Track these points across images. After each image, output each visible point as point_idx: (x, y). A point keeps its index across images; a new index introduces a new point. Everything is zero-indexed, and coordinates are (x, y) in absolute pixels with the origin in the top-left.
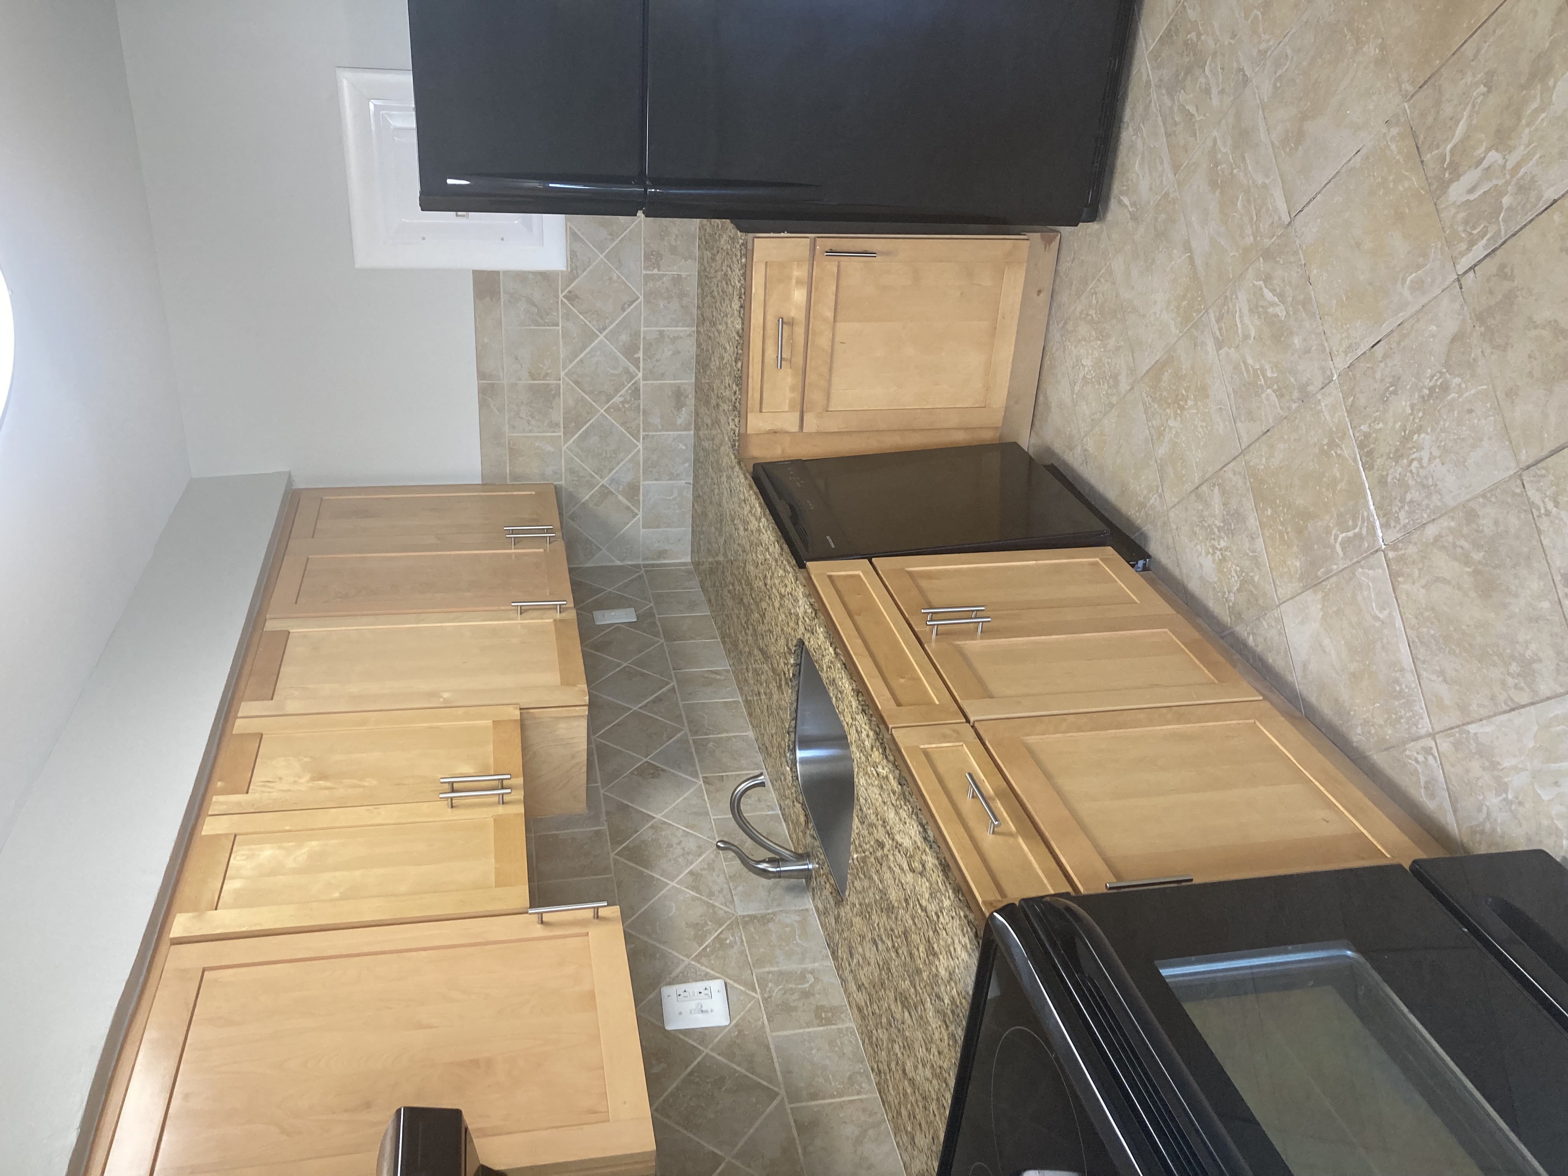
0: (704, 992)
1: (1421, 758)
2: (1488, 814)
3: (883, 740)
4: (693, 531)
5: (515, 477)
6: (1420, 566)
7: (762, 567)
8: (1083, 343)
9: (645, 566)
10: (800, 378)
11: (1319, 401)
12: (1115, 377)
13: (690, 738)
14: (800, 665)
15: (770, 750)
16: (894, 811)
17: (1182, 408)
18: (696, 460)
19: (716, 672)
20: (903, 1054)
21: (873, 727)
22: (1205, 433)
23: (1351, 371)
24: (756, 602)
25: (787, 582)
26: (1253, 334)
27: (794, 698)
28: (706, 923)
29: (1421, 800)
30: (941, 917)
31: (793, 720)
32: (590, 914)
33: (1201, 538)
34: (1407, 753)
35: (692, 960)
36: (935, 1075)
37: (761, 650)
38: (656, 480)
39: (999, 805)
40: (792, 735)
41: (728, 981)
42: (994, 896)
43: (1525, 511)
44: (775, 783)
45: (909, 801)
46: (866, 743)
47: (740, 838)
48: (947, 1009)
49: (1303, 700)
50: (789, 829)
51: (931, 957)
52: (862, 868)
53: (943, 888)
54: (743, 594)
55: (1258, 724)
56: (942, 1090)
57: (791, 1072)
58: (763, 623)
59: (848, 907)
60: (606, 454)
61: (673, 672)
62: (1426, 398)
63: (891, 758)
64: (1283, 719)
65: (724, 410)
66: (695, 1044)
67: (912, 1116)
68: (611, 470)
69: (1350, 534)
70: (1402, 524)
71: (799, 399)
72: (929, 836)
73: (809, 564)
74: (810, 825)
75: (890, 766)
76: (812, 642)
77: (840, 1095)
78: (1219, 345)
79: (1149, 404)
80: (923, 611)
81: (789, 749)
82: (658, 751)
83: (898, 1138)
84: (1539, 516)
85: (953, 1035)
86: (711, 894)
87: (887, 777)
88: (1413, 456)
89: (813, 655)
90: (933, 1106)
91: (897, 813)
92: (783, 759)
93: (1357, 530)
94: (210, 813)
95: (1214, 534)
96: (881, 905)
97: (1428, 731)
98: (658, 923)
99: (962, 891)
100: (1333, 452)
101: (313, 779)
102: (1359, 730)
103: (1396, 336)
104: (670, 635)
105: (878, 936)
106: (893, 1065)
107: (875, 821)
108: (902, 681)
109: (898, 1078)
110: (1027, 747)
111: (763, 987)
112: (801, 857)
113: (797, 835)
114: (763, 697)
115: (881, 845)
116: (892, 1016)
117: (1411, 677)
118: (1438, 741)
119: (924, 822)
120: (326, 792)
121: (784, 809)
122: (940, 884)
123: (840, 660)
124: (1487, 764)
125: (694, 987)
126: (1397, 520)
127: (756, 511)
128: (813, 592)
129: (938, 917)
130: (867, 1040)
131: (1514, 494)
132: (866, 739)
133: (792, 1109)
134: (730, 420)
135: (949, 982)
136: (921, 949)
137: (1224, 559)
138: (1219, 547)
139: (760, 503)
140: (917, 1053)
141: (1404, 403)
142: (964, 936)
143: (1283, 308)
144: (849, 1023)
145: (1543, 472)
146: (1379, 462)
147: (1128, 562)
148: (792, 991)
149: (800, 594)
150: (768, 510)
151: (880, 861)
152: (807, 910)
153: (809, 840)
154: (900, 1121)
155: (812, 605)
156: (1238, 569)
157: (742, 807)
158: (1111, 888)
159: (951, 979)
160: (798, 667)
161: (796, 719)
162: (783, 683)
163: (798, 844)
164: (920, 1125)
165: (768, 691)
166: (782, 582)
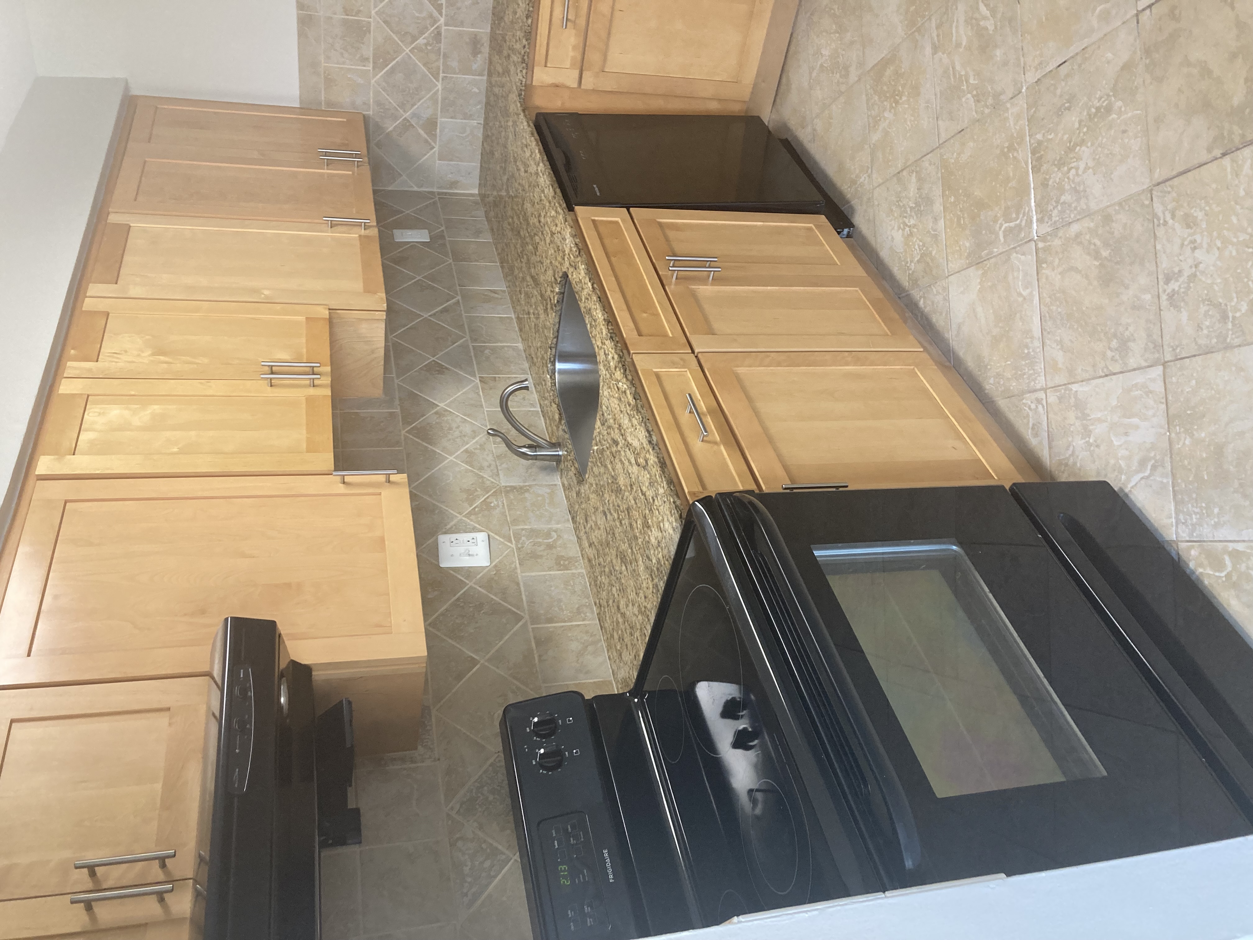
0: (471, 541)
1: (1033, 406)
2: (1073, 452)
3: (624, 362)
4: (481, 166)
5: (329, 104)
6: (1061, 256)
7: (537, 206)
8: (824, 34)
9: (439, 193)
10: (582, 38)
11: (1008, 109)
12: (846, 68)
13: (471, 345)
14: (563, 293)
15: (535, 360)
16: (628, 419)
17: (897, 102)
18: (488, 104)
19: (494, 292)
20: (618, 595)
21: (618, 351)
22: (912, 125)
23: (1037, 85)
24: (530, 236)
25: (557, 222)
26: (964, 43)
27: (557, 320)
28: (476, 490)
29: (1027, 437)
30: (656, 501)
31: (555, 338)
32: (382, 478)
33: (896, 215)
34: (1024, 401)
35: (463, 516)
36: (640, 612)
37: (532, 277)
38: (452, 118)
39: (709, 420)
40: (554, 350)
41: (491, 534)
42: (698, 488)
43: (1148, 219)
44: (537, 386)
45: (640, 412)
46: (611, 364)
47: (506, 427)
48: (654, 566)
49: (954, 353)
50: (546, 423)
51: (646, 529)
52: (600, 458)
53: (659, 480)
54: (521, 228)
55: (916, 370)
56: (645, 623)
57: (534, 603)
58: (536, 255)
59: (587, 486)
60: (409, 90)
61: (458, 288)
62: (1092, 116)
63: (630, 377)
64: (936, 367)
65: (514, 62)
66: (463, 579)
67: (621, 639)
68: (413, 105)
69: (1012, 224)
70: (1053, 221)
71: (579, 58)
72: (653, 440)
73: (577, 208)
74: (563, 422)
75: (629, 383)
76: (575, 276)
77: (570, 620)
78: (935, 49)
79: (871, 95)
80: (667, 258)
81: (550, 361)
82: (443, 352)
83: (610, 653)
84: (1158, 225)
85: (657, 586)
86: (481, 468)
87: (625, 392)
88: (1073, 165)
89: (575, 287)
90: (637, 634)
91: (630, 420)
92: (545, 369)
93: (1018, 222)
94: (65, 376)
95: (907, 213)
96: (612, 487)
97: (1042, 386)
98: (438, 487)
99: (674, 483)
100: (1011, 154)
101: (153, 354)
102: (992, 381)
103: (1079, 59)
104: (458, 256)
105: (608, 509)
106: (611, 602)
107: (613, 425)
108: (645, 315)
109: (613, 611)
110: (737, 377)
111: (517, 539)
112: (554, 446)
113: (552, 428)
114: (532, 316)
115: (616, 443)
116: (613, 567)
117: (1037, 344)
118: (1048, 394)
119: (650, 429)
120: (165, 366)
121: (543, 408)
122: (657, 477)
123: (596, 294)
124: (1080, 415)
125: (464, 537)
126: (1050, 217)
127: (536, 155)
128: (578, 233)
129: (654, 500)
130: (593, 583)
131: (1143, 205)
132: (612, 360)
133: (532, 628)
134: (518, 71)
135: (657, 548)
136: (638, 522)
137: (911, 234)
138: (909, 224)
139: (539, 150)
140: (629, 596)
141: (1074, 119)
142: (672, 516)
143: (993, 22)
144: (581, 569)
145: (1169, 189)
146: (1045, 167)
147: (836, 229)
148: (540, 544)
149: (568, 234)
150: (545, 157)
151: (615, 455)
152: (555, 485)
153: (561, 433)
154: (612, 641)
155: (576, 244)
156: (921, 244)
157: (509, 403)
158: (786, 489)
159: (659, 546)
160: (562, 295)
161: (557, 337)
162: (549, 306)
163: (552, 434)
164: (627, 645)
165: (536, 312)
166: (553, 221)
